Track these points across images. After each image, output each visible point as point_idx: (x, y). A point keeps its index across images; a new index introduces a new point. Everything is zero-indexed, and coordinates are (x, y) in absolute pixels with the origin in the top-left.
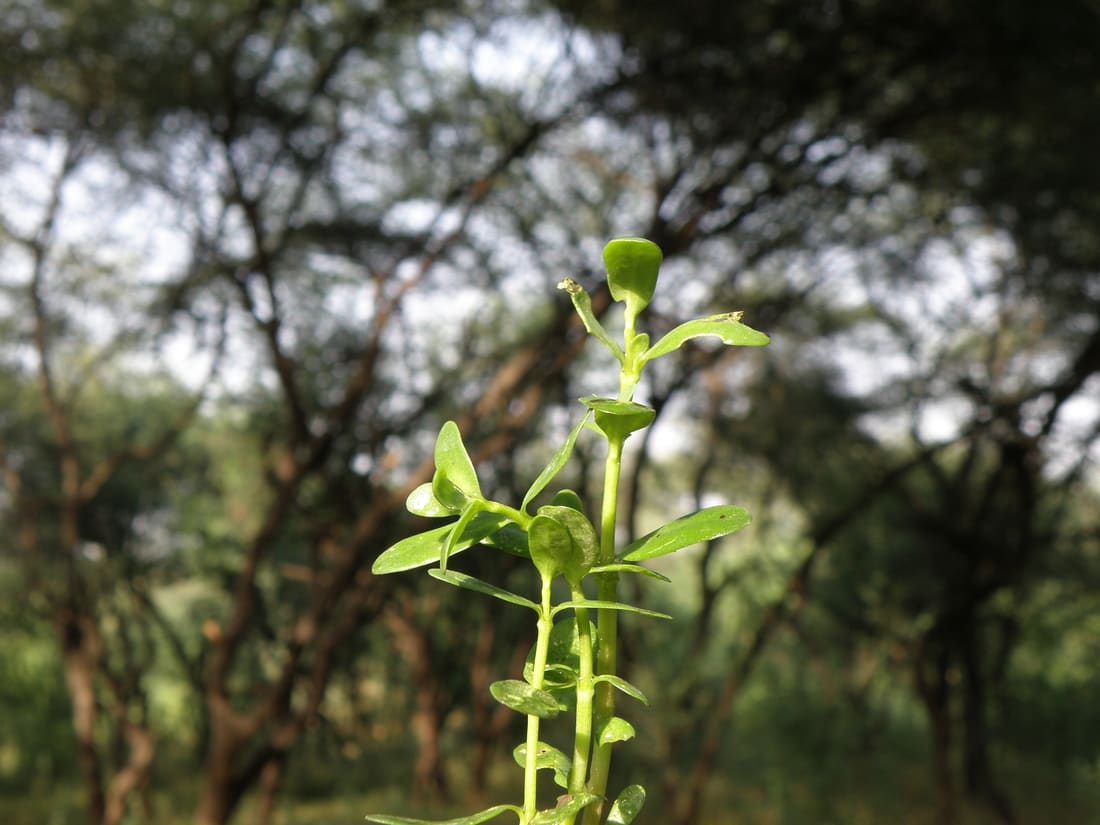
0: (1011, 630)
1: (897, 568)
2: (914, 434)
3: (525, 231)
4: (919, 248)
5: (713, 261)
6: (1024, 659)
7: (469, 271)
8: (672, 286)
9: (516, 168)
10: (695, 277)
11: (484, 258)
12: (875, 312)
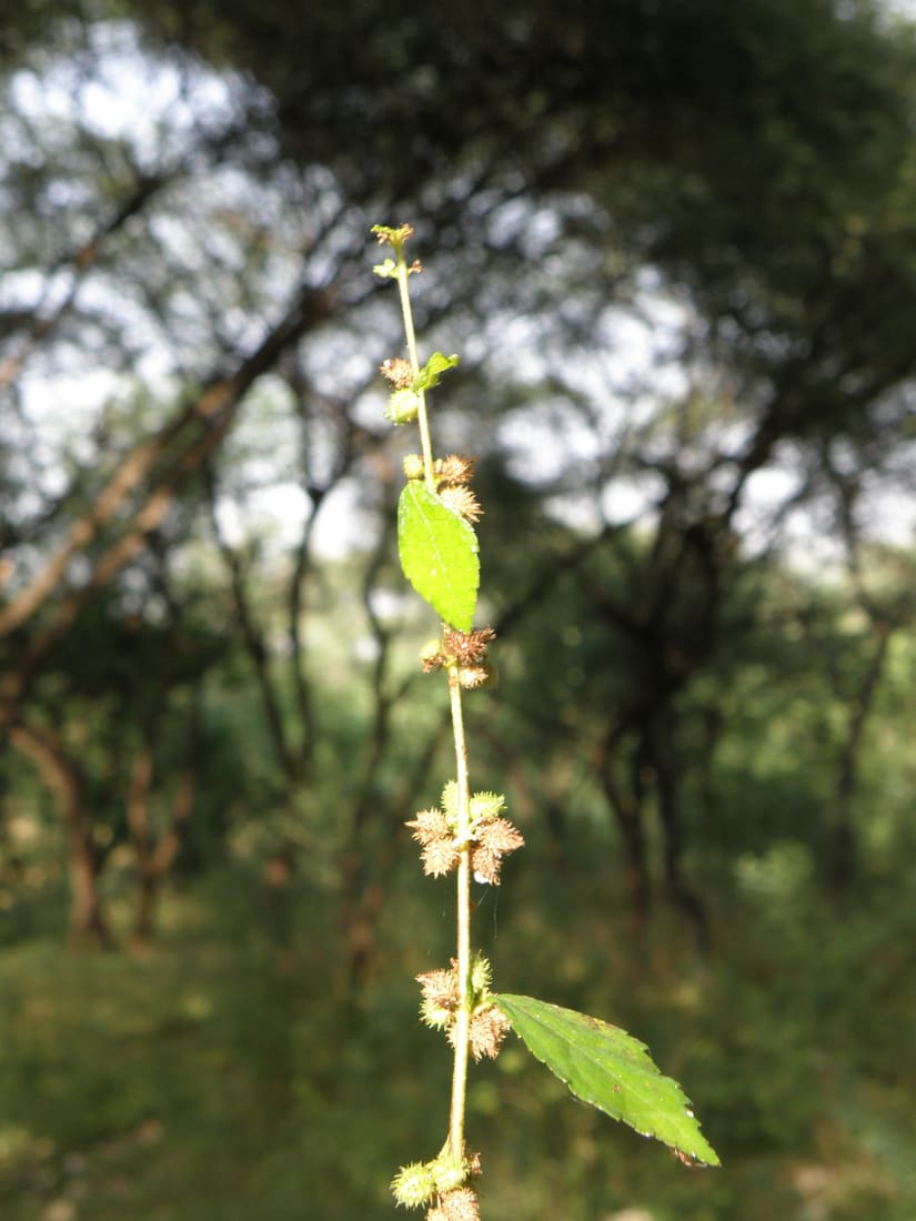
0: (714, 722)
1: (593, 662)
2: (601, 514)
3: (156, 303)
4: (597, 312)
5: (375, 331)
6: (729, 753)
7: (98, 351)
8: (333, 363)
9: (134, 227)
10: (357, 351)
11: (114, 336)
12: (555, 387)
